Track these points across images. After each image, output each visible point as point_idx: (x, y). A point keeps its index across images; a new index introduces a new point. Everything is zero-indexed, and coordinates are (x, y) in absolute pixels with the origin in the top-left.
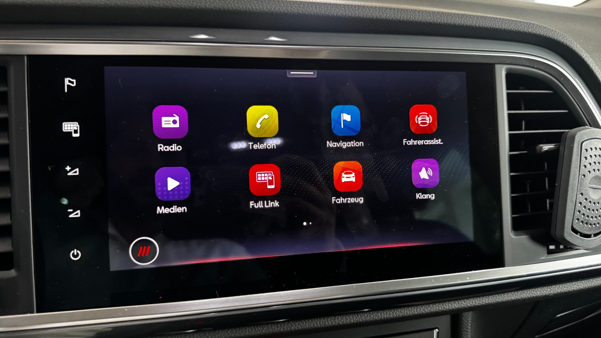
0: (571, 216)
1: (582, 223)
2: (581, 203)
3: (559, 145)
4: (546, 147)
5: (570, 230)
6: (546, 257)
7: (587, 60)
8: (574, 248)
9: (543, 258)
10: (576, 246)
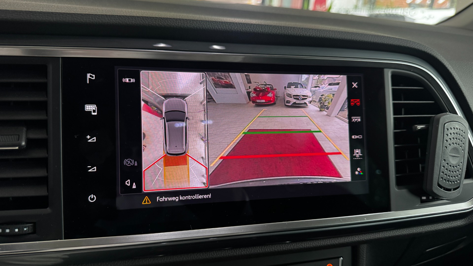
0: (437, 175)
1: (445, 181)
2: (444, 166)
3: (429, 126)
4: (419, 127)
5: (436, 186)
6: (420, 204)
7: (447, 66)
8: (440, 199)
10: (441, 197)
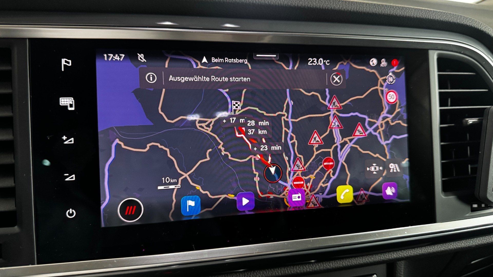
3: (482, 119)
4: (471, 121)
5: (492, 192)
6: (470, 214)
9: (467, 215)
